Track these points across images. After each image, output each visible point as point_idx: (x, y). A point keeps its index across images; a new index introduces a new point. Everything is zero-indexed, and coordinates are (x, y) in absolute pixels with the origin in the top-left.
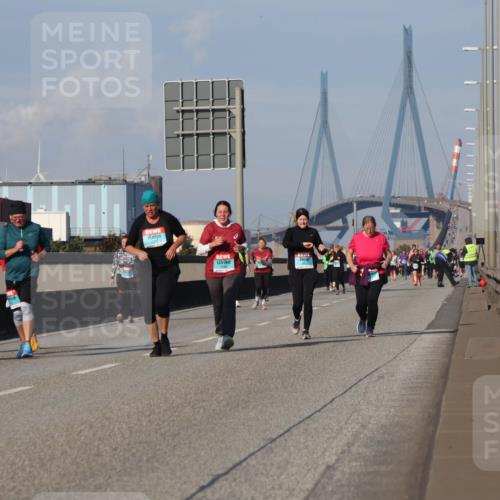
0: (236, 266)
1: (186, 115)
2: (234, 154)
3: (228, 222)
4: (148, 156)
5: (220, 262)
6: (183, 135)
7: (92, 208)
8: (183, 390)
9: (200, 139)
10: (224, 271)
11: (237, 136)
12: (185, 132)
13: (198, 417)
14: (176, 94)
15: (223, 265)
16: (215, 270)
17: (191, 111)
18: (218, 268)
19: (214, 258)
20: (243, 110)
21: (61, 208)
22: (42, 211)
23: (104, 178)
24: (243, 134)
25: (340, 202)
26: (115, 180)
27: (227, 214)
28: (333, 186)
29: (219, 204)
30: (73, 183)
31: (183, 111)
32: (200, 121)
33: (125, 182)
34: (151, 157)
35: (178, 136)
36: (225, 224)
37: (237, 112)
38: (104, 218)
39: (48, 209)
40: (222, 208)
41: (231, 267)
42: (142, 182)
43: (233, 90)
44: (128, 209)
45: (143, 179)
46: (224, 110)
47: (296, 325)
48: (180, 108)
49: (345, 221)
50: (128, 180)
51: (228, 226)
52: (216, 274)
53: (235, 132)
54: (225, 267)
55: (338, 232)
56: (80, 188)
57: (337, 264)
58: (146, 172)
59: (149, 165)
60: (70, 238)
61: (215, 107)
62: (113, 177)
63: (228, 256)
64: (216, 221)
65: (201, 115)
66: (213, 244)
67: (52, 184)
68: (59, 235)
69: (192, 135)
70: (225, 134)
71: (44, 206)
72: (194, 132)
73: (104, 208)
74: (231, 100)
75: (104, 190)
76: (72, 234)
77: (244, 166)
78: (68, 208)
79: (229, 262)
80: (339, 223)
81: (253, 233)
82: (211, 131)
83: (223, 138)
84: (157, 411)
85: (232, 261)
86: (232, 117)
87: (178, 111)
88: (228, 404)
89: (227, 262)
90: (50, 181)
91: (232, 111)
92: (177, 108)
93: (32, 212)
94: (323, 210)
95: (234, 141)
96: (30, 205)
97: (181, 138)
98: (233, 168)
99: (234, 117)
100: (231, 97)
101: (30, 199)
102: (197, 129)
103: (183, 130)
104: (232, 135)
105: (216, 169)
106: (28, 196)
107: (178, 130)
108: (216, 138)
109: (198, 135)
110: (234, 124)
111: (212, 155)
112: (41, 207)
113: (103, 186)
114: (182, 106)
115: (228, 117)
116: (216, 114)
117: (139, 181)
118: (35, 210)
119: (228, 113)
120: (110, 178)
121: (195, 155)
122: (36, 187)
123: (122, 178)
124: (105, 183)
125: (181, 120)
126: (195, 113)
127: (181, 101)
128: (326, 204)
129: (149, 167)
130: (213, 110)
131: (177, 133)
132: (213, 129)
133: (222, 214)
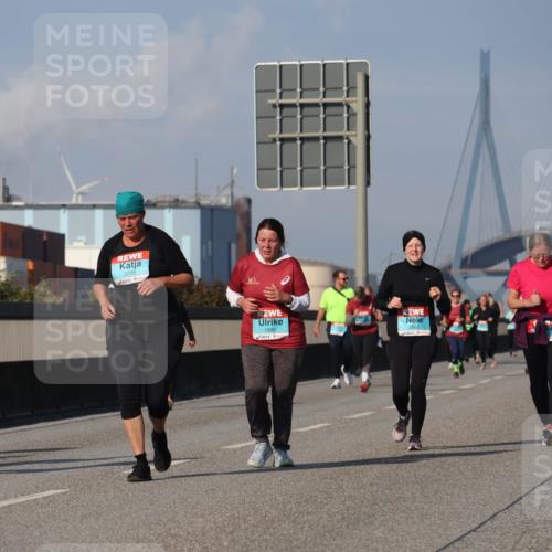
1: (285, 110)
2: (355, 167)
4: (232, 169)
6: (282, 140)
9: (306, 145)
10: (271, 336)
11: (359, 142)
12: (285, 135)
14: (271, 81)
16: (255, 336)
17: (294, 105)
18: (261, 332)
20: (367, 105)
22: (82, 244)
23: (167, 199)
24: (368, 138)
25: (508, 237)
26: (183, 202)
28: (496, 213)
31: (282, 106)
32: (305, 119)
33: (198, 205)
34: (235, 171)
35: (274, 140)
36: (270, 259)
37: (358, 107)
39: (90, 241)
41: (282, 331)
42: (223, 205)
43: (353, 77)
44: (203, 242)
45: (224, 201)
46: (340, 104)
47: (401, 427)
48: (276, 101)
50: (202, 202)
51: (274, 263)
53: (356, 135)
54: (273, 330)
55: (503, 279)
57: (483, 327)
58: (228, 192)
59: (233, 181)
61: (327, 100)
62: (181, 198)
65: (306, 110)
67: (94, 207)
69: (293, 140)
70: (341, 138)
71: (83, 238)
72: (297, 134)
74: (351, 91)
75: (169, 215)
77: (368, 183)
79: (280, 322)
80: (505, 265)
82: (321, 133)
83: (338, 143)
86: (351, 114)
87: (274, 106)
89: (276, 322)
90: (92, 203)
91: (351, 105)
92: (271, 101)
93: (67, 245)
94: (481, 246)
95: (355, 148)
96: (63, 236)
97: (278, 143)
98: (352, 187)
99: (355, 114)
100: (351, 85)
101: (63, 229)
102: (301, 131)
103: (281, 132)
104: (352, 139)
105: (328, 188)
106: (61, 223)
107: (274, 133)
108: (329, 144)
109: (302, 139)
110: (355, 125)
111: (322, 168)
112: (79, 238)
113: (167, 211)
114: (281, 98)
115: (345, 115)
116: (329, 110)
117: (219, 204)
118: (71, 243)
119: (345, 108)
120: (177, 200)
121: (299, 168)
122: (74, 212)
123: (193, 200)
124: (171, 207)
125: (278, 118)
126: (299, 109)
127: (278, 91)
128: (486, 240)
129: (233, 183)
130: (325, 105)
131: (272, 137)
132: (325, 130)
133: (267, 244)
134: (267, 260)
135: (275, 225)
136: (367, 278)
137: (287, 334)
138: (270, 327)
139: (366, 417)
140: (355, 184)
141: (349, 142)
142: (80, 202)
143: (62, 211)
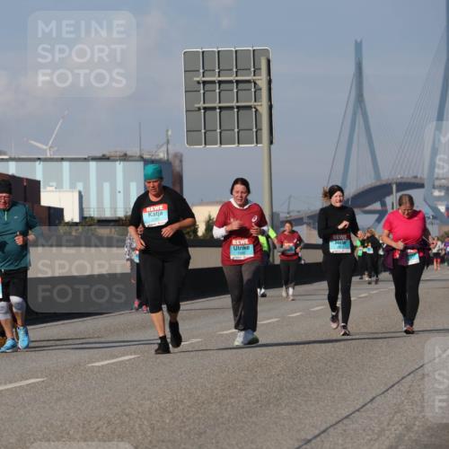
0: (255, 252)
1: (208, 87)
2: (261, 129)
3: (246, 202)
4: (167, 131)
5: (238, 247)
6: (205, 109)
7: (107, 186)
8: (209, 386)
9: (224, 113)
10: (242, 257)
11: (264, 110)
12: (206, 105)
13: (226, 415)
14: (196, 63)
15: (242, 252)
16: (232, 257)
17: (213, 82)
18: (235, 255)
19: (230, 243)
20: (270, 82)
21: (73, 186)
22: (53, 189)
23: (118, 154)
24: (271, 107)
25: (378, 184)
26: (131, 156)
27: (244, 195)
28: (370, 166)
29: (236, 182)
30: (85, 160)
31: (204, 83)
32: (223, 93)
33: (142, 158)
34: (170, 133)
35: (199, 109)
36: (242, 205)
37: (263, 84)
38: (120, 197)
39: (59, 187)
40: (239, 187)
41: (250, 254)
42: (160, 159)
43: (257, 60)
45: (162, 155)
46: (249, 81)
48: (200, 78)
49: (383, 204)
50: (145, 157)
51: (246, 207)
52: (234, 261)
53: (261, 105)
54: (243, 253)
55: (376, 216)
56: (93, 164)
57: (370, 250)
58: (164, 148)
59: (168, 140)
60: (83, 218)
61: (239, 78)
62: (129, 153)
64: (232, 201)
65: (223, 86)
66: (230, 228)
67: (62, 159)
68: (71, 215)
69: (214, 108)
70: (249, 107)
71: (54, 184)
72: (216, 104)
73: (120, 187)
74: (257, 71)
75: (119, 166)
76: (86, 214)
77: (271, 142)
78: (80, 187)
79: (248, 248)
80: (377, 206)
81: (283, 216)
82: (234, 104)
83: (248, 111)
84: (181, 407)
85: (251, 247)
86: (258, 89)
87: (199, 83)
88: (258, 401)
89: (245, 248)
90: (60, 157)
91: (257, 82)
92: (198, 79)
93: (42, 190)
94: (359, 191)
95: (261, 115)
96: (39, 182)
97: (202, 111)
98: (259, 145)
99: (260, 89)
100: (257, 67)
101: (38, 176)
102: (220, 102)
103: (204, 102)
104: (258, 108)
105: (241, 146)
106: (37, 172)
107: (199, 103)
108: (241, 112)
109: (220, 108)
111: (236, 130)
112: (51, 184)
113: (117, 163)
114: (203, 76)
115: (253, 90)
116: (241, 86)
117: (157, 158)
118: (45, 188)
119: (253, 84)
120: (125, 155)
121: (218, 131)
122: (46, 163)
123: (138, 154)
124: (121, 160)
125: (202, 91)
126: (217, 85)
127: (201, 71)
128: (362, 186)
129: (168, 142)
130: (238, 82)
131: (198, 106)
132: (237, 101)
133: (239, 194)
134: (240, 205)
135: (244, 182)
136: (273, 215)
139: (274, 323)
140: (261, 143)
143: (37, 163)
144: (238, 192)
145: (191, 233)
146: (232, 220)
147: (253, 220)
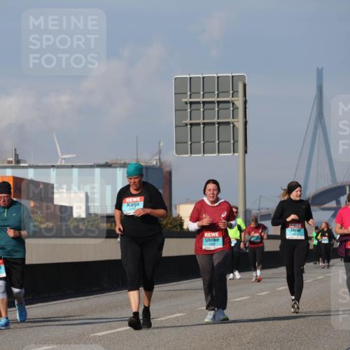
0: (224, 244)
1: (193, 106)
2: (237, 141)
3: (217, 200)
4: (160, 142)
5: (209, 239)
6: (191, 124)
7: (108, 188)
9: (207, 127)
10: (212, 248)
11: (240, 126)
12: (192, 122)
14: (184, 87)
15: (212, 243)
16: (204, 247)
17: (199, 103)
18: (207, 246)
19: (203, 235)
20: (245, 102)
23: (119, 162)
24: (246, 123)
25: (334, 186)
27: (215, 192)
29: (208, 182)
30: (91, 166)
31: (191, 103)
32: (206, 111)
34: (161, 144)
35: (186, 125)
37: (240, 103)
40: (211, 186)
41: (219, 245)
42: (154, 166)
43: (236, 84)
45: (154, 163)
46: (228, 102)
48: (188, 100)
49: (338, 203)
51: (216, 205)
52: (205, 251)
53: (238, 121)
54: (214, 244)
55: (332, 212)
56: (98, 171)
57: (325, 240)
58: (157, 157)
59: (160, 150)
61: (220, 99)
62: (127, 161)
63: (216, 234)
64: (206, 199)
65: (206, 106)
67: (72, 167)
69: (198, 124)
70: (228, 123)
72: (201, 121)
74: (235, 93)
75: (120, 172)
77: (246, 152)
79: (218, 240)
80: (333, 204)
81: (254, 212)
82: (216, 120)
83: (227, 127)
85: (221, 239)
86: (235, 109)
87: (186, 103)
89: (215, 240)
90: (71, 164)
91: (235, 102)
92: (186, 100)
94: (318, 192)
95: (237, 129)
97: (189, 126)
98: (236, 154)
99: (237, 108)
100: (235, 90)
102: (203, 119)
103: (191, 119)
104: (236, 124)
105: (221, 155)
106: (52, 177)
107: (186, 119)
108: (221, 127)
109: (204, 124)
110: (237, 115)
111: (217, 142)
113: (118, 169)
114: (190, 98)
115: (231, 109)
116: (221, 105)
117: (151, 165)
119: (231, 104)
120: (125, 162)
121: (202, 142)
122: (59, 169)
124: (121, 167)
125: (189, 110)
126: (202, 105)
127: (189, 93)
128: (321, 187)
129: (160, 152)
130: (219, 102)
131: (185, 122)
132: (218, 118)
133: (211, 192)
134: (211, 203)
136: (246, 212)
137: (221, 246)
138: (212, 242)
139: (245, 300)
140: (237, 152)
141: (234, 126)
142: (63, 164)
143: (52, 169)
144: (210, 190)
145: (178, 227)
146: (204, 216)
147: (223, 216)
